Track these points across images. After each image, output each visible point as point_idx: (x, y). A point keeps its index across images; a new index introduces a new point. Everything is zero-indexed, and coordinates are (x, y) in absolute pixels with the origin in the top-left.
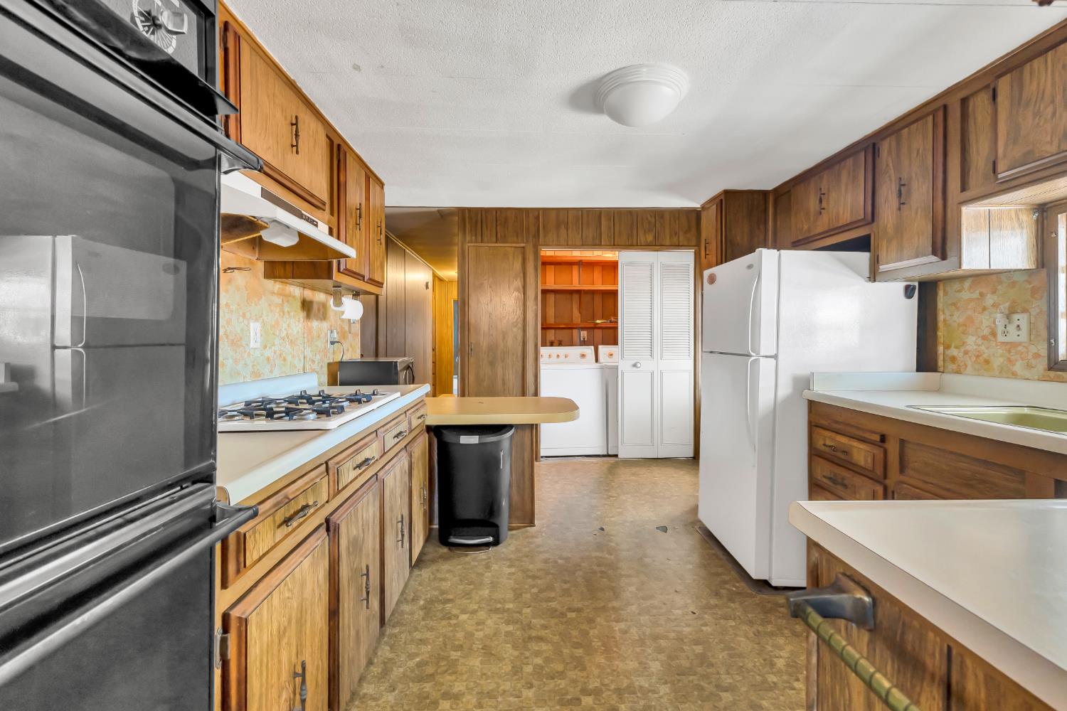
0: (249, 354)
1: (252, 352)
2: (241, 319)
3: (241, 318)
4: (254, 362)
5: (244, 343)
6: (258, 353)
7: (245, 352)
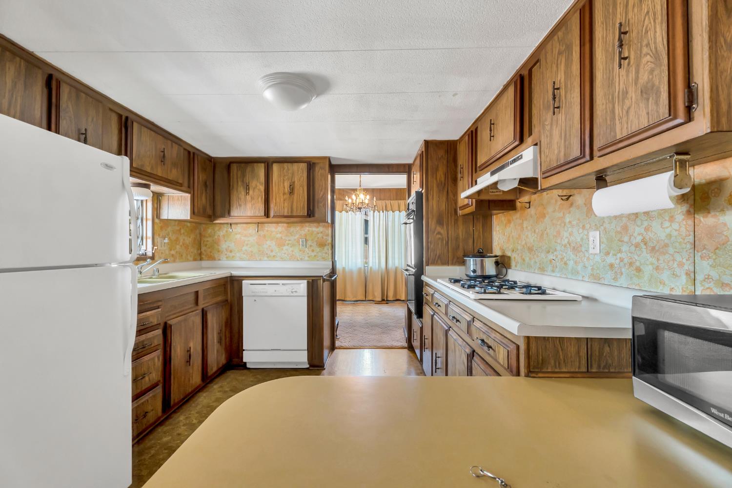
0: (588, 259)
1: (591, 257)
2: (581, 231)
3: (581, 229)
4: (593, 266)
5: (583, 249)
6: (598, 258)
7: (585, 256)
